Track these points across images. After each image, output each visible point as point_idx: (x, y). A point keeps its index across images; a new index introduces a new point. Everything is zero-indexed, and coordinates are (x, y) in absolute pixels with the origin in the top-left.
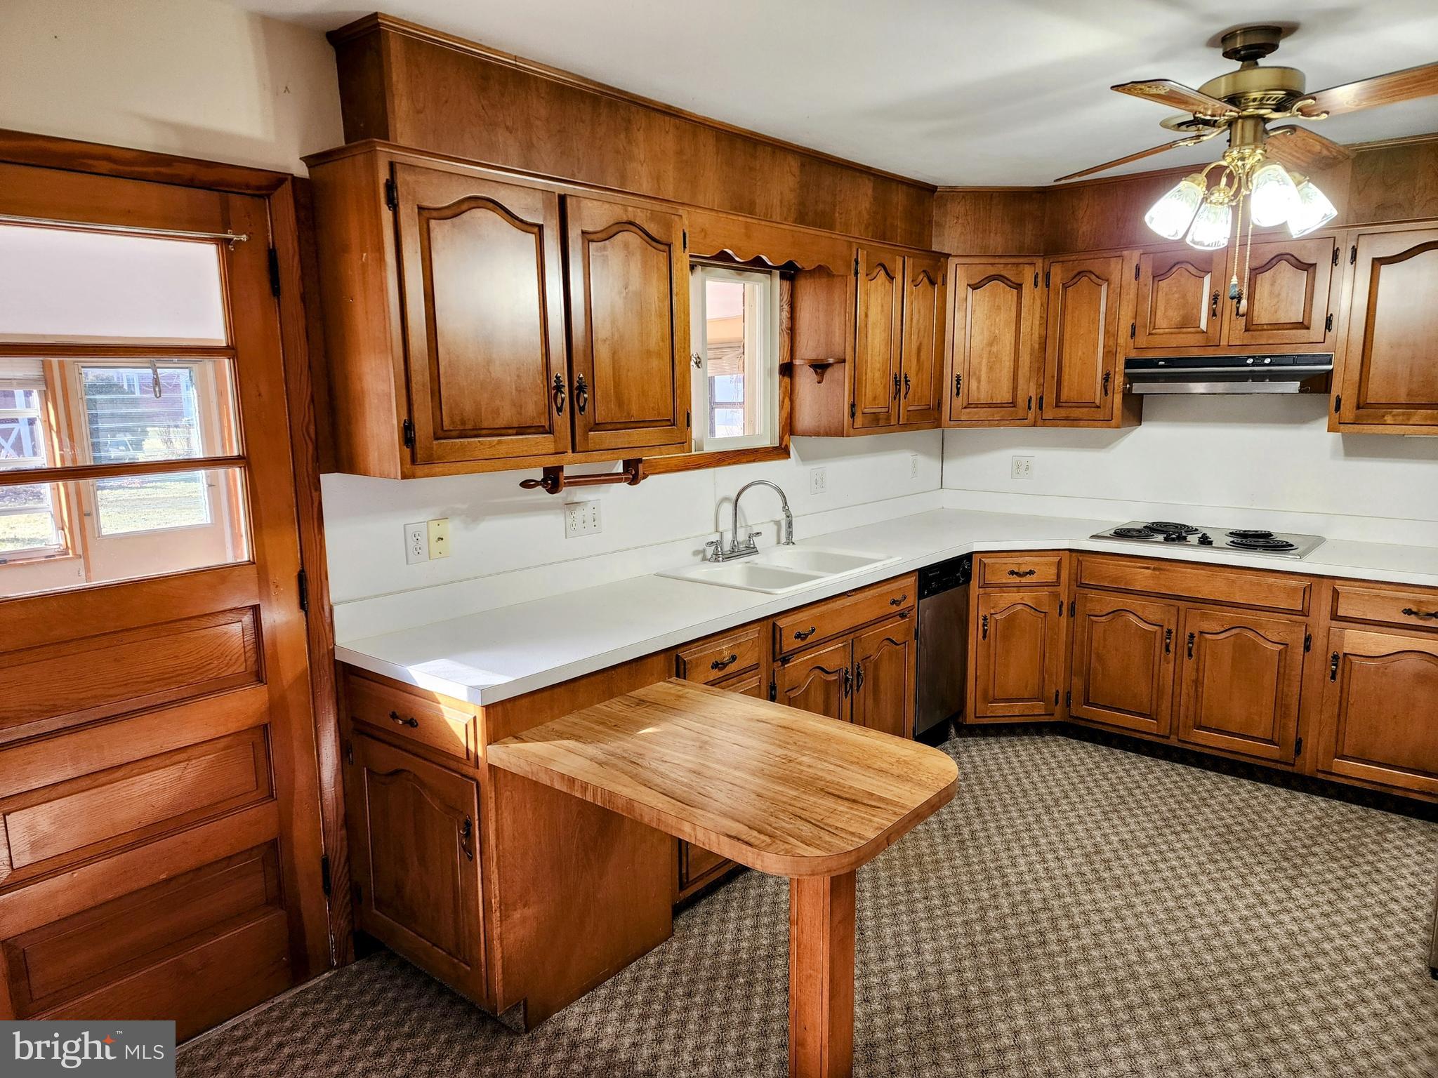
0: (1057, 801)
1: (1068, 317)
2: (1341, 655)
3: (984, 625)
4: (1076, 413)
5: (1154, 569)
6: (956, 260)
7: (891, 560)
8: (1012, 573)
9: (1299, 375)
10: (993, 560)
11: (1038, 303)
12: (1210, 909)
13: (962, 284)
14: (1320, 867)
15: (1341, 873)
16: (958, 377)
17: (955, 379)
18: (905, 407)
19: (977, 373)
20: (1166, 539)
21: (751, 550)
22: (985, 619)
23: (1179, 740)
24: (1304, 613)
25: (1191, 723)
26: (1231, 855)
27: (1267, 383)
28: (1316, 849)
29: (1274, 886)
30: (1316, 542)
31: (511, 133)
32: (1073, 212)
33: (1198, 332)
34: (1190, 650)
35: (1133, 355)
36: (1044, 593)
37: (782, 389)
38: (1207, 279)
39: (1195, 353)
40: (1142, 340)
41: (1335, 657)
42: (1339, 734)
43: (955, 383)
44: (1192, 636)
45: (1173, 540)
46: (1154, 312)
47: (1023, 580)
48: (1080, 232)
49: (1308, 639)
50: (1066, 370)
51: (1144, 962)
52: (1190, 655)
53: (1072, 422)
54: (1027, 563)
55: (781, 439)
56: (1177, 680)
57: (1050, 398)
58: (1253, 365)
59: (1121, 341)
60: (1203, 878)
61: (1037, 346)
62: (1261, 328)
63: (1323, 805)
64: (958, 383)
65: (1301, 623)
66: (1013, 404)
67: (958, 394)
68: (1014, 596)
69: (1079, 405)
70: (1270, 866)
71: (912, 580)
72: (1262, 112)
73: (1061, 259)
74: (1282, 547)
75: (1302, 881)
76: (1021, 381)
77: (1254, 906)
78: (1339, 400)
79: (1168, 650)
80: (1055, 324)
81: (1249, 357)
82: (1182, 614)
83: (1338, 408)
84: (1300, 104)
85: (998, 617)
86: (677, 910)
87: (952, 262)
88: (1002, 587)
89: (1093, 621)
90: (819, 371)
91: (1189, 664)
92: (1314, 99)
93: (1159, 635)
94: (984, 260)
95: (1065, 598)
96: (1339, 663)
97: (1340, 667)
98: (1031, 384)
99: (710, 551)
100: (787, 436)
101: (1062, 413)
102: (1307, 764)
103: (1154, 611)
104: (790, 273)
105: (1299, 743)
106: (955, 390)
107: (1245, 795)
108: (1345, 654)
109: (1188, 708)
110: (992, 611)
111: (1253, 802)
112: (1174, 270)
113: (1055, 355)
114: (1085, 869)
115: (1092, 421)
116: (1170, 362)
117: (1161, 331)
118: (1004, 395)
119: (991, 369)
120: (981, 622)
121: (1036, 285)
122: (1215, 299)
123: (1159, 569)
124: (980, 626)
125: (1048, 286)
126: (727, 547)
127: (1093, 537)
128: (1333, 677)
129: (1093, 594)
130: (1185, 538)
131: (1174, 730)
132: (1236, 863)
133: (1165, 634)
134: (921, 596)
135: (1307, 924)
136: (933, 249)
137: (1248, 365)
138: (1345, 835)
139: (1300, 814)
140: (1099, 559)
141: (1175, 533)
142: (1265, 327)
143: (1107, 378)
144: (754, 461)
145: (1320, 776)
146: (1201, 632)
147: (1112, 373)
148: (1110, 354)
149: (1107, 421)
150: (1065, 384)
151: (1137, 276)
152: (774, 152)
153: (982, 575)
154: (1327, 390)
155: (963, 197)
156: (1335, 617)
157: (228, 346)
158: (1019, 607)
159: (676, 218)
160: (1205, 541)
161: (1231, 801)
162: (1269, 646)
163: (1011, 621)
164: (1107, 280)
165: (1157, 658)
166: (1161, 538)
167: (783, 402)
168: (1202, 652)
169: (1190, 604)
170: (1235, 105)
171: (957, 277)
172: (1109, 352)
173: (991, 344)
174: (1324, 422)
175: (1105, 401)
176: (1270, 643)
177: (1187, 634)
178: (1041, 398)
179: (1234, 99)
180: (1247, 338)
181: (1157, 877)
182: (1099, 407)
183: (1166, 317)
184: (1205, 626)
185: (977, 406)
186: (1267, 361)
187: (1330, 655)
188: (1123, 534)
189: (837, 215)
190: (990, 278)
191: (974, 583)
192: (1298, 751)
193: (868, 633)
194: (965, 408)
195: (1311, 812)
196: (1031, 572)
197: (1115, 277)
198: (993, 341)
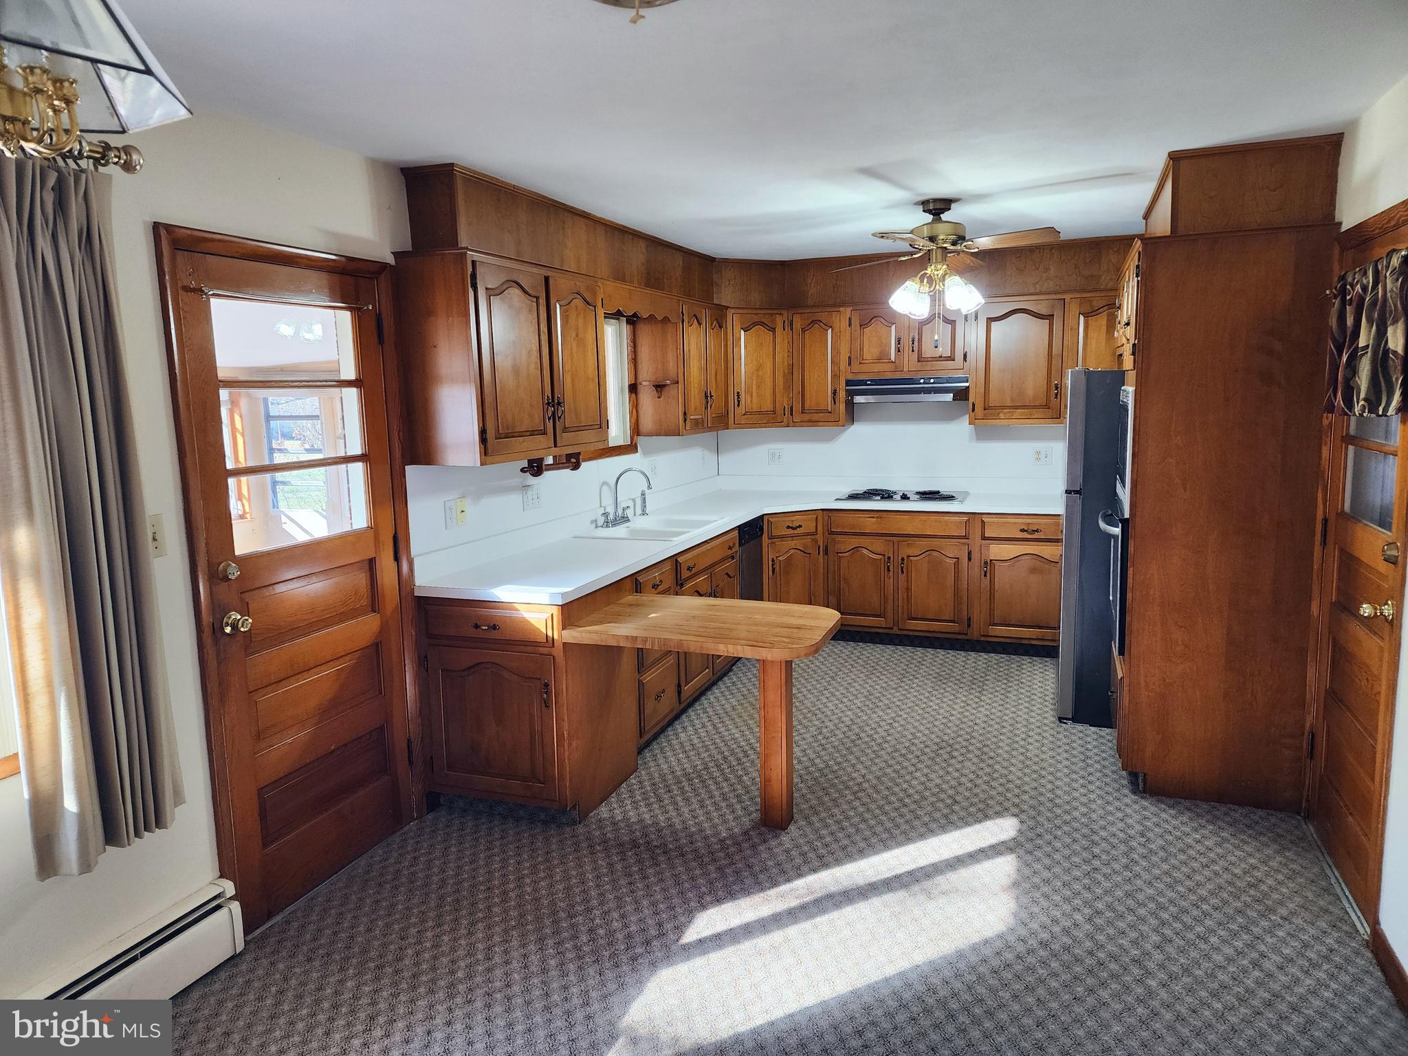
0: (836, 673)
1: (807, 352)
2: (989, 561)
3: (773, 565)
4: (815, 417)
5: (878, 518)
6: (733, 311)
7: (724, 520)
8: (788, 527)
9: (952, 390)
10: (776, 519)
11: (786, 341)
12: (941, 711)
13: (737, 326)
14: (992, 685)
15: (1004, 686)
16: (738, 393)
17: (736, 394)
18: (711, 415)
19: (750, 390)
20: (882, 498)
21: (625, 519)
22: (773, 560)
23: (900, 629)
24: (966, 537)
25: (906, 617)
26: (944, 686)
27: (932, 395)
28: (988, 677)
29: (971, 697)
30: (966, 494)
31: (510, 234)
32: (804, 280)
33: (890, 362)
34: (902, 568)
35: (851, 377)
36: (808, 540)
37: (631, 402)
38: (893, 327)
39: (889, 376)
40: (856, 368)
41: (986, 563)
42: (991, 610)
43: (736, 397)
44: (903, 559)
45: (886, 498)
46: (862, 349)
47: (796, 532)
48: (810, 293)
49: (970, 553)
50: (807, 387)
51: (916, 738)
52: (902, 572)
53: (813, 423)
54: (797, 521)
55: (632, 439)
56: (896, 589)
57: (797, 407)
58: (924, 383)
59: (842, 368)
60: (933, 698)
61: (786, 371)
62: (927, 360)
63: (985, 656)
64: (739, 397)
65: (964, 544)
66: (774, 412)
67: (738, 405)
68: (793, 543)
69: (818, 411)
70: (966, 688)
71: (736, 533)
72: (945, 245)
73: (800, 311)
74: (950, 498)
75: (984, 693)
76: (778, 395)
77: (964, 707)
78: (974, 405)
79: (889, 570)
80: (798, 355)
81: (921, 378)
82: (896, 545)
83: (973, 410)
84: (965, 244)
85: (781, 558)
86: (640, 751)
87: (730, 313)
88: (782, 537)
89: (840, 557)
90: (659, 389)
91: (902, 577)
92: (972, 241)
93: (883, 560)
94: (750, 311)
95: (821, 543)
96: (989, 566)
97: (988, 567)
98: (785, 397)
99: (601, 520)
100: (636, 436)
101: (806, 417)
102: (974, 634)
103: (879, 545)
104: (633, 320)
105: (969, 619)
106: (736, 402)
107: (941, 657)
108: (991, 560)
109: (903, 606)
110: (778, 555)
111: (947, 660)
112: (873, 321)
113: (799, 378)
114: (867, 703)
115: (827, 422)
116: (875, 382)
117: (867, 361)
118: (768, 406)
119: (758, 387)
120: (770, 563)
121: (784, 329)
122: (899, 341)
123: (881, 518)
124: (770, 566)
125: (792, 329)
126: (611, 517)
127: (837, 499)
128: (985, 575)
129: (839, 538)
130: (892, 497)
131: (896, 623)
132: (948, 689)
133: (886, 559)
134: (740, 545)
135: (993, 710)
136: (715, 303)
137: (921, 384)
138: (1001, 669)
139: (975, 663)
140: (841, 514)
141: (887, 495)
142: (929, 359)
143: (835, 393)
144: (619, 455)
145: (982, 639)
146: (908, 556)
147: (838, 389)
148: (835, 376)
149: (836, 422)
150: (807, 397)
151: (850, 325)
152: (633, 239)
153: (770, 531)
154: (967, 399)
155: (733, 266)
156: (984, 538)
157: (357, 379)
158: (792, 551)
159: (598, 288)
160: (905, 497)
161: (935, 661)
162: (948, 560)
163: (789, 559)
164: (831, 327)
165: (882, 577)
166: (879, 498)
167: (632, 412)
168: (910, 570)
169: (901, 539)
170: (933, 242)
171: (734, 320)
172: (835, 375)
173: (758, 370)
174: (966, 419)
175: (835, 409)
176: (949, 559)
177: (900, 558)
178: (792, 408)
179: (932, 239)
180: (919, 366)
181: (909, 701)
182: (831, 413)
183: (870, 352)
184: (911, 552)
185: (751, 413)
186: (932, 381)
187: (983, 562)
188: (853, 497)
189: (665, 280)
190: (755, 324)
191: (765, 536)
192: (969, 626)
193: (718, 569)
194: (744, 415)
195: (980, 661)
196: (800, 526)
197: (836, 325)
198: (759, 367)
